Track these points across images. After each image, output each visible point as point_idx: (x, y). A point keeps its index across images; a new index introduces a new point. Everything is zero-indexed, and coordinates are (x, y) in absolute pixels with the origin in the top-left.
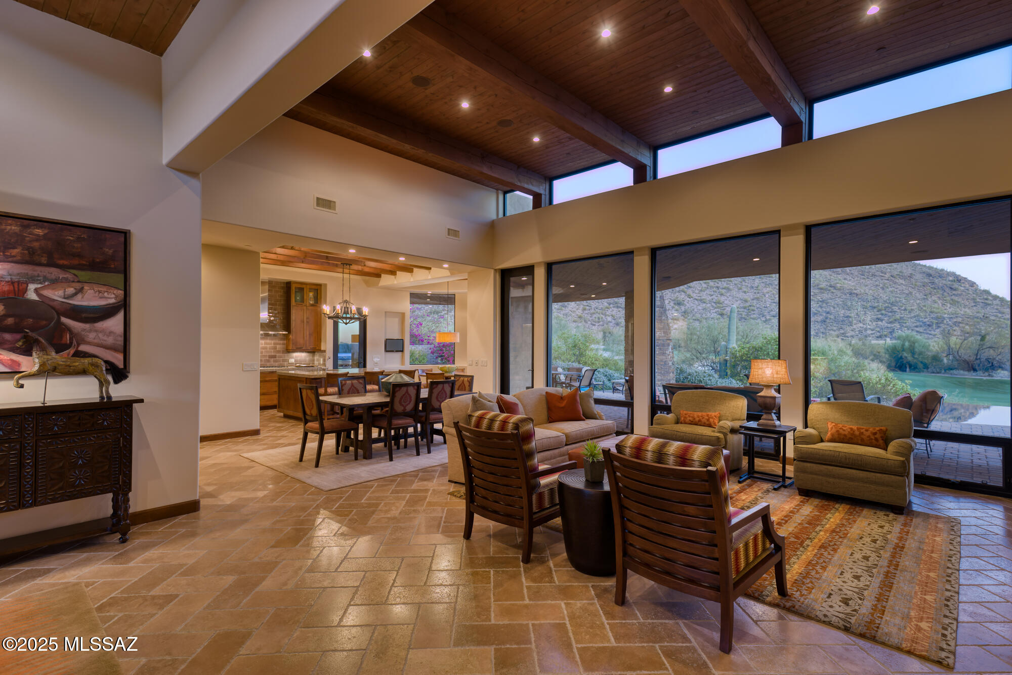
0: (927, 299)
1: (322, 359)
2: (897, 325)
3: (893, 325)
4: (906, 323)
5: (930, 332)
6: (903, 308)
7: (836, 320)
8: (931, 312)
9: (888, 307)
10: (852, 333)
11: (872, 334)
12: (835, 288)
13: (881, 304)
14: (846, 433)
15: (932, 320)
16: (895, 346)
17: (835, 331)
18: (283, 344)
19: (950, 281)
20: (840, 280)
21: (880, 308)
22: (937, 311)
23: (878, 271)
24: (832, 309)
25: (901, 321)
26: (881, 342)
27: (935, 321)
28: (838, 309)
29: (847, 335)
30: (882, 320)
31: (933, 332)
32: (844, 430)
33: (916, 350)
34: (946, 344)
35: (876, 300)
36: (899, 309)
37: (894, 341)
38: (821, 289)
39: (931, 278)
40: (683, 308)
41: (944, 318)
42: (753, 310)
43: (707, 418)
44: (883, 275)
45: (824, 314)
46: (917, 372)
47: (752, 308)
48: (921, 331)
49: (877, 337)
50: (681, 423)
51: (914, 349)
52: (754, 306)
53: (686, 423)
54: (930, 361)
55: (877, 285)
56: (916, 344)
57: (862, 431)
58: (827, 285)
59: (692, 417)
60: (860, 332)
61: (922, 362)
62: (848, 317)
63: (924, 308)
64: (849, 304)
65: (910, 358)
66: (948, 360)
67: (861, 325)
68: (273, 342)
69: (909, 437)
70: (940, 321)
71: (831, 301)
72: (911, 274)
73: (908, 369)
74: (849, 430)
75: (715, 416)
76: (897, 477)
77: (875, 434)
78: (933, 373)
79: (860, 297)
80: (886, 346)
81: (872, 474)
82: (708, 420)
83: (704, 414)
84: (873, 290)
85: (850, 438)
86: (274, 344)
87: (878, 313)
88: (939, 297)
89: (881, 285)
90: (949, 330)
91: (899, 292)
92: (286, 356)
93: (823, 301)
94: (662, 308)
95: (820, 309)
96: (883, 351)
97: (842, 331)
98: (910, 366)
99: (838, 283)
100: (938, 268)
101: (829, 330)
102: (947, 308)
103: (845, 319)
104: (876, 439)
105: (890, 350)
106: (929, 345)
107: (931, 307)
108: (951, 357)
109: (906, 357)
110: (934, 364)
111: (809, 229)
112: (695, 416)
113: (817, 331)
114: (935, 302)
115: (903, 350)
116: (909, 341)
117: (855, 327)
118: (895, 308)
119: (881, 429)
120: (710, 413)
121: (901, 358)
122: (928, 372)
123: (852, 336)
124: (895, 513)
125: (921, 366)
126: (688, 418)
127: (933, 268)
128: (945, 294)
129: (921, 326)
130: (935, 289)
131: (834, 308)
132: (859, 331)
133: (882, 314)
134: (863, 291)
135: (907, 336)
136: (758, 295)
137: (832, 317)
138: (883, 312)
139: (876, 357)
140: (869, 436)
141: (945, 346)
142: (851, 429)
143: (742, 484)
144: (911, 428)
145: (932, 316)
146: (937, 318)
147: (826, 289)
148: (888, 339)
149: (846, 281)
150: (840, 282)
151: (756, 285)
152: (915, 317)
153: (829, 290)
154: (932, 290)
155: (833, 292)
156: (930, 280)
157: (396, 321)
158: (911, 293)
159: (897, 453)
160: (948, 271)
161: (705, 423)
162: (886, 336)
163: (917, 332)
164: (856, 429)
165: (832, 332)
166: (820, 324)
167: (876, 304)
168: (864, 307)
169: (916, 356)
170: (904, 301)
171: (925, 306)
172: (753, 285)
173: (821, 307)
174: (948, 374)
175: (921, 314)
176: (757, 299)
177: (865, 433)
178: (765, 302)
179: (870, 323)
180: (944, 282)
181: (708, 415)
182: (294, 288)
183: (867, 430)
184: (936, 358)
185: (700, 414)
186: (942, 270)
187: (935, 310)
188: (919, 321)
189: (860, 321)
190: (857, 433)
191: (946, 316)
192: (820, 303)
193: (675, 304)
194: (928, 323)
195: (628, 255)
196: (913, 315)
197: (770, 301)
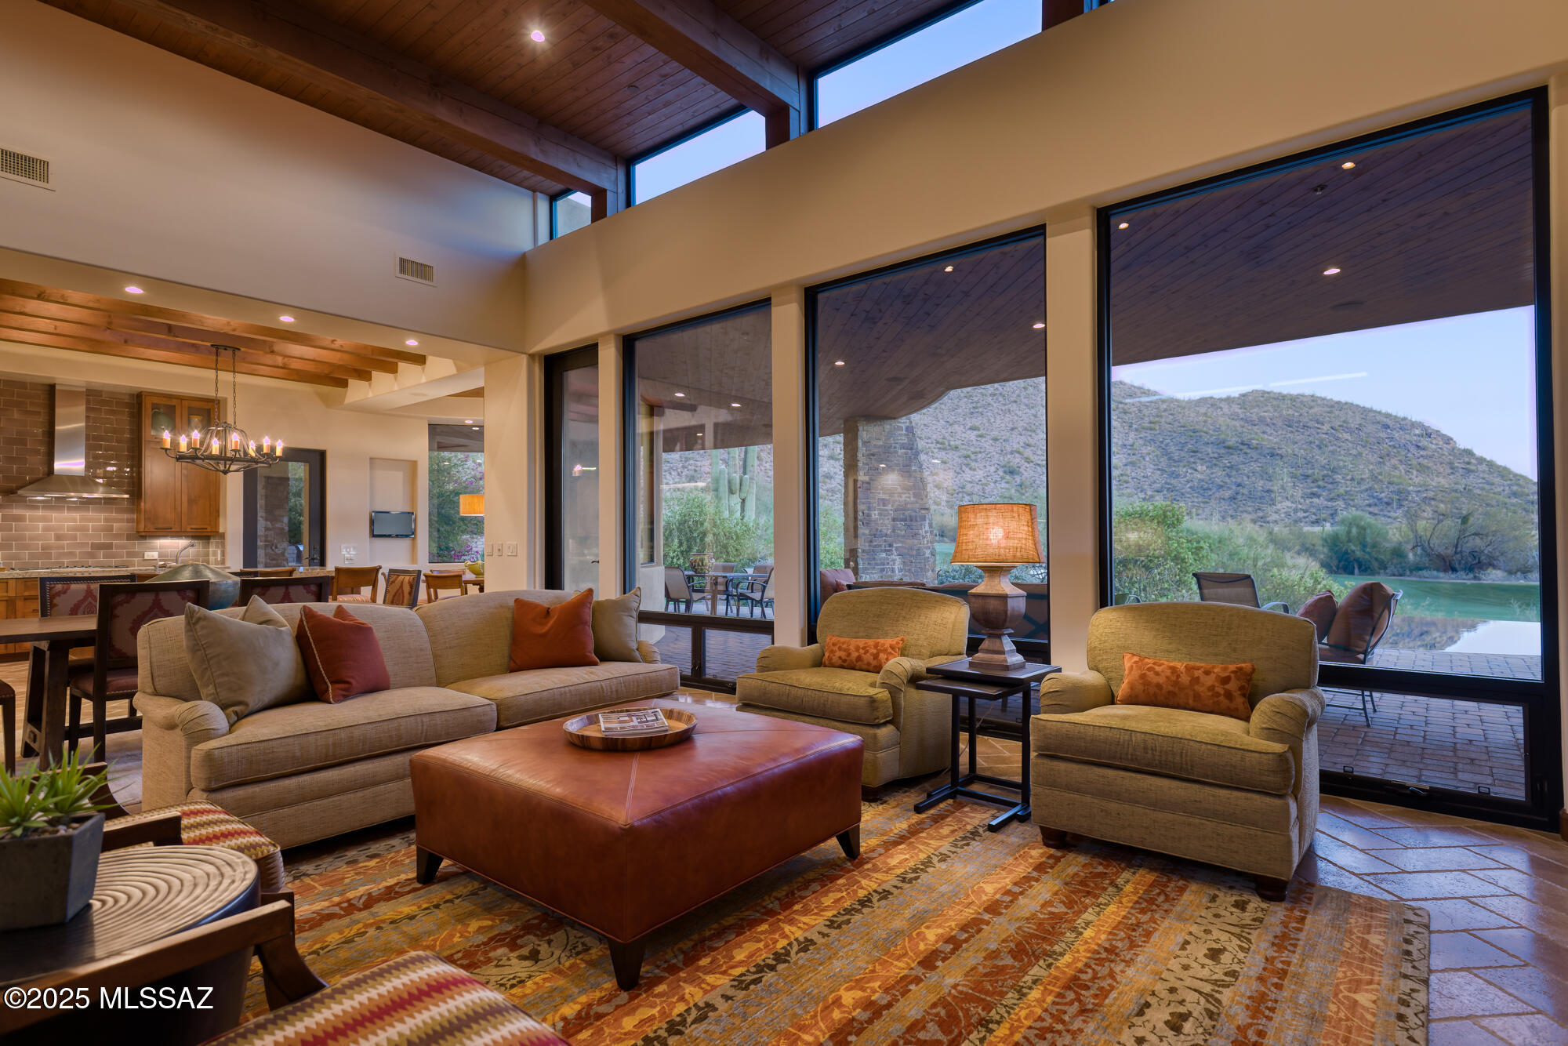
0: (1384, 463)
1: (219, 552)
2: (1341, 503)
3: (1334, 504)
4: (1353, 500)
5: (1388, 514)
6: (1349, 477)
7: (1251, 496)
8: (1389, 483)
9: (1327, 476)
10: (1275, 517)
11: (1304, 517)
12: (1249, 446)
13: (1316, 471)
14: (1161, 680)
15: (1391, 495)
16: (1337, 534)
17: (1250, 513)
18: (128, 521)
19: (1415, 435)
20: (1256, 433)
21: (1316, 476)
22: (1399, 481)
23: (1311, 420)
24: (1245, 478)
25: (1347, 498)
26: (1317, 529)
27: (1396, 497)
28: (1254, 479)
29: (1268, 519)
30: (1319, 496)
31: (1392, 514)
32: (1157, 674)
33: (1368, 539)
34: (1412, 530)
35: (1310, 466)
36: (1343, 478)
37: (1335, 528)
38: (1229, 448)
39: (1389, 431)
40: (1018, 479)
41: (1409, 493)
42: (1126, 482)
43: (875, 651)
44: (1319, 426)
45: (1234, 487)
46: (1369, 575)
47: (1125, 478)
48: (1376, 512)
49: (1313, 523)
50: (825, 666)
51: (1365, 538)
52: (1127, 475)
53: (832, 666)
54: (1388, 557)
55: (1311, 443)
56: (1368, 531)
57: (1197, 673)
58: (1237, 442)
59: (845, 650)
60: (1288, 514)
61: (1376, 559)
62: (1269, 491)
63: (1380, 477)
64: (1271, 471)
65: (1359, 554)
66: (1415, 555)
67: (1289, 504)
68: (102, 516)
69: (1305, 686)
70: (1401, 497)
71: (1243, 466)
72: (1360, 425)
73: (1356, 571)
74: (1168, 673)
75: (892, 647)
76: (1268, 800)
77: (1225, 680)
78: (1394, 575)
79: (1285, 459)
80: (1324, 536)
81: (1208, 790)
82: (876, 656)
83: (871, 642)
84: (1305, 450)
85: (1169, 692)
86: (106, 520)
87: (1312, 485)
88: (1401, 461)
89: (1317, 443)
90: (1416, 511)
91: (1342, 452)
92: (137, 546)
93: (1231, 467)
94: (911, 449)
95: (1227, 480)
96: (1321, 542)
97: (1260, 514)
98: (1360, 567)
99: (1253, 439)
100: (1399, 415)
101: (1242, 512)
102: (1413, 477)
103: (1265, 494)
104: (1229, 695)
105: (1329, 541)
106: (1387, 533)
107: (1390, 475)
108: (1419, 551)
109: (1353, 551)
110: (1395, 561)
111: (1104, 217)
112: (852, 648)
113: (1223, 514)
114: (1395, 468)
115: (1349, 541)
116: (1358, 526)
117: (1279, 506)
118: (1338, 477)
119: (1240, 669)
120: (881, 641)
121: (1346, 553)
122: (1386, 574)
123: (1276, 522)
124: (1265, 898)
125: (1376, 565)
126: (838, 654)
127: (1391, 415)
128: (1410, 455)
129: (1376, 505)
130: (1395, 447)
131: (1248, 477)
132: (1286, 513)
133: (1319, 487)
134: (1290, 451)
135: (1355, 518)
136: (1134, 458)
137: (1245, 491)
138: (1321, 483)
139: (1308, 550)
140: (1212, 688)
141: (1410, 533)
142: (1173, 669)
143: (923, 816)
144: (1311, 662)
145: (1391, 489)
146: (1399, 492)
147: (1236, 449)
148: (1328, 525)
149: (1266, 436)
150: (1257, 437)
151: (1131, 441)
152: (1367, 490)
153: (1241, 450)
154: (1390, 449)
155: (1246, 453)
156: (1388, 434)
157: (398, 478)
158: (1360, 454)
159: (1271, 733)
160: (1413, 420)
161: (869, 664)
162: (1325, 520)
163: (1370, 513)
164: (1183, 669)
165: (1245, 515)
166: (1228, 503)
167: (1310, 471)
168: (1294, 476)
169: (1368, 550)
170: (1351, 466)
171: (1380, 474)
172: (1126, 442)
173: (1229, 476)
174: (1415, 576)
175: (1376, 486)
176: (1132, 464)
177: (1204, 679)
178: (1145, 469)
179: (1302, 500)
180: (1407, 437)
181: (876, 646)
182: (149, 407)
183: (1207, 673)
184: (1398, 553)
185: (861, 643)
186: (1405, 419)
187: (1395, 479)
188: (1374, 497)
189: (1287, 498)
190: (1185, 679)
191: (1411, 488)
192: (1228, 470)
193: (1005, 472)
194: (1386, 500)
195: (761, 304)
196: (1363, 487)
197: (1152, 466)
